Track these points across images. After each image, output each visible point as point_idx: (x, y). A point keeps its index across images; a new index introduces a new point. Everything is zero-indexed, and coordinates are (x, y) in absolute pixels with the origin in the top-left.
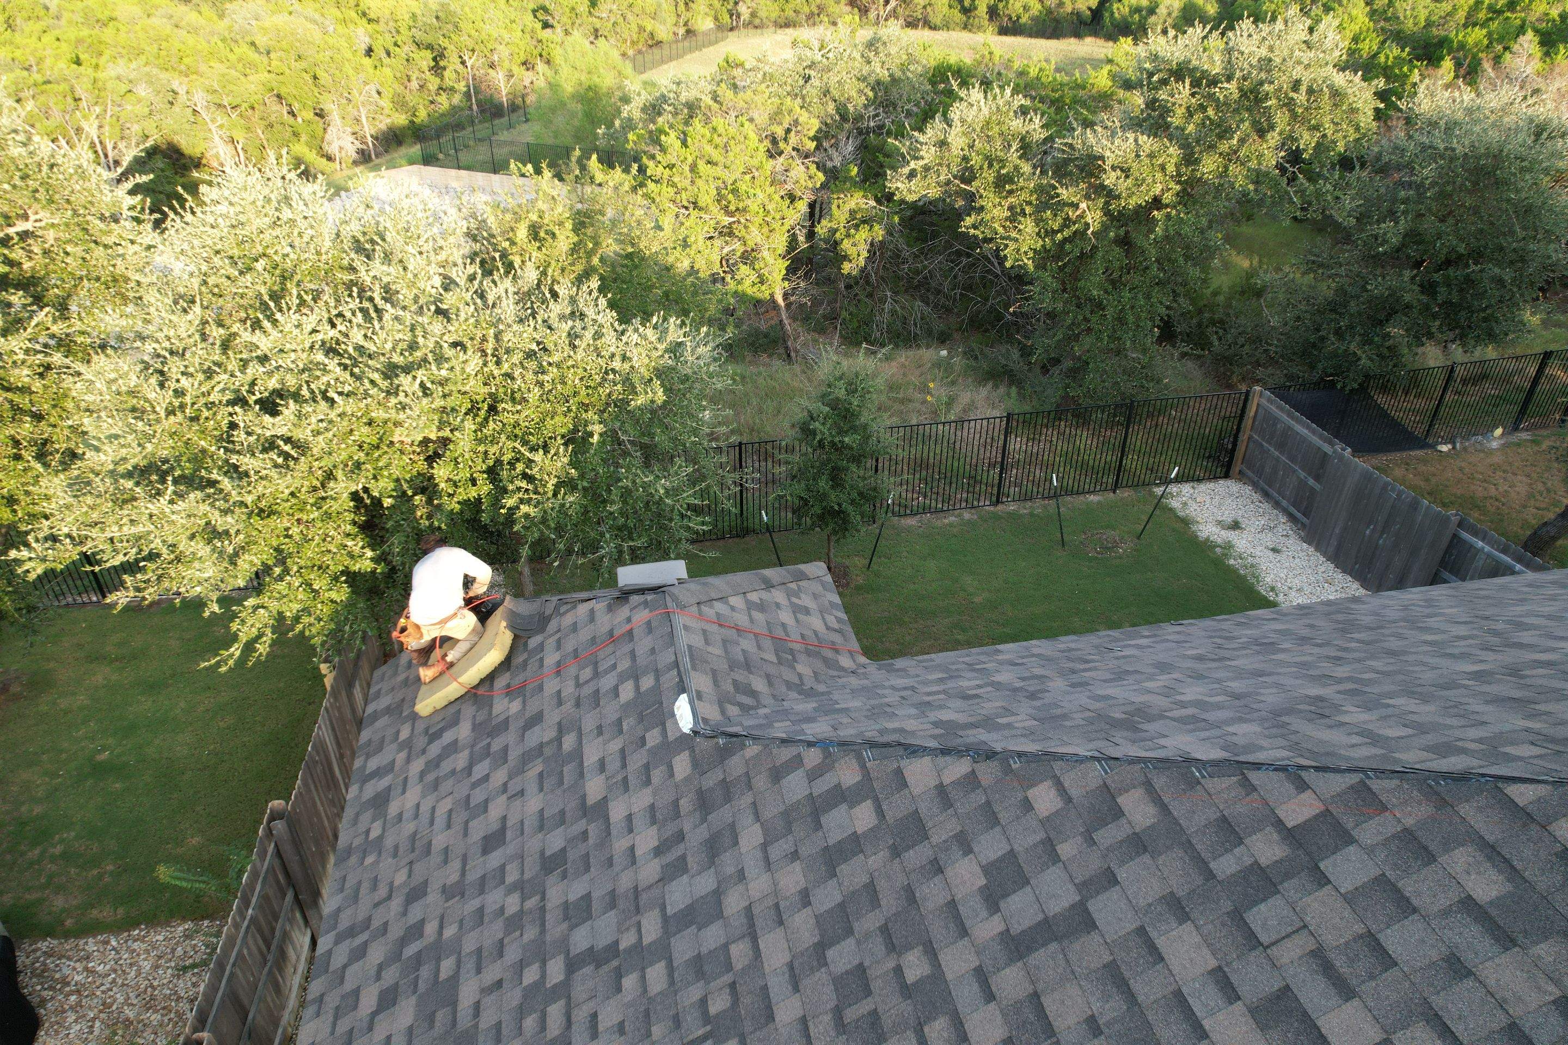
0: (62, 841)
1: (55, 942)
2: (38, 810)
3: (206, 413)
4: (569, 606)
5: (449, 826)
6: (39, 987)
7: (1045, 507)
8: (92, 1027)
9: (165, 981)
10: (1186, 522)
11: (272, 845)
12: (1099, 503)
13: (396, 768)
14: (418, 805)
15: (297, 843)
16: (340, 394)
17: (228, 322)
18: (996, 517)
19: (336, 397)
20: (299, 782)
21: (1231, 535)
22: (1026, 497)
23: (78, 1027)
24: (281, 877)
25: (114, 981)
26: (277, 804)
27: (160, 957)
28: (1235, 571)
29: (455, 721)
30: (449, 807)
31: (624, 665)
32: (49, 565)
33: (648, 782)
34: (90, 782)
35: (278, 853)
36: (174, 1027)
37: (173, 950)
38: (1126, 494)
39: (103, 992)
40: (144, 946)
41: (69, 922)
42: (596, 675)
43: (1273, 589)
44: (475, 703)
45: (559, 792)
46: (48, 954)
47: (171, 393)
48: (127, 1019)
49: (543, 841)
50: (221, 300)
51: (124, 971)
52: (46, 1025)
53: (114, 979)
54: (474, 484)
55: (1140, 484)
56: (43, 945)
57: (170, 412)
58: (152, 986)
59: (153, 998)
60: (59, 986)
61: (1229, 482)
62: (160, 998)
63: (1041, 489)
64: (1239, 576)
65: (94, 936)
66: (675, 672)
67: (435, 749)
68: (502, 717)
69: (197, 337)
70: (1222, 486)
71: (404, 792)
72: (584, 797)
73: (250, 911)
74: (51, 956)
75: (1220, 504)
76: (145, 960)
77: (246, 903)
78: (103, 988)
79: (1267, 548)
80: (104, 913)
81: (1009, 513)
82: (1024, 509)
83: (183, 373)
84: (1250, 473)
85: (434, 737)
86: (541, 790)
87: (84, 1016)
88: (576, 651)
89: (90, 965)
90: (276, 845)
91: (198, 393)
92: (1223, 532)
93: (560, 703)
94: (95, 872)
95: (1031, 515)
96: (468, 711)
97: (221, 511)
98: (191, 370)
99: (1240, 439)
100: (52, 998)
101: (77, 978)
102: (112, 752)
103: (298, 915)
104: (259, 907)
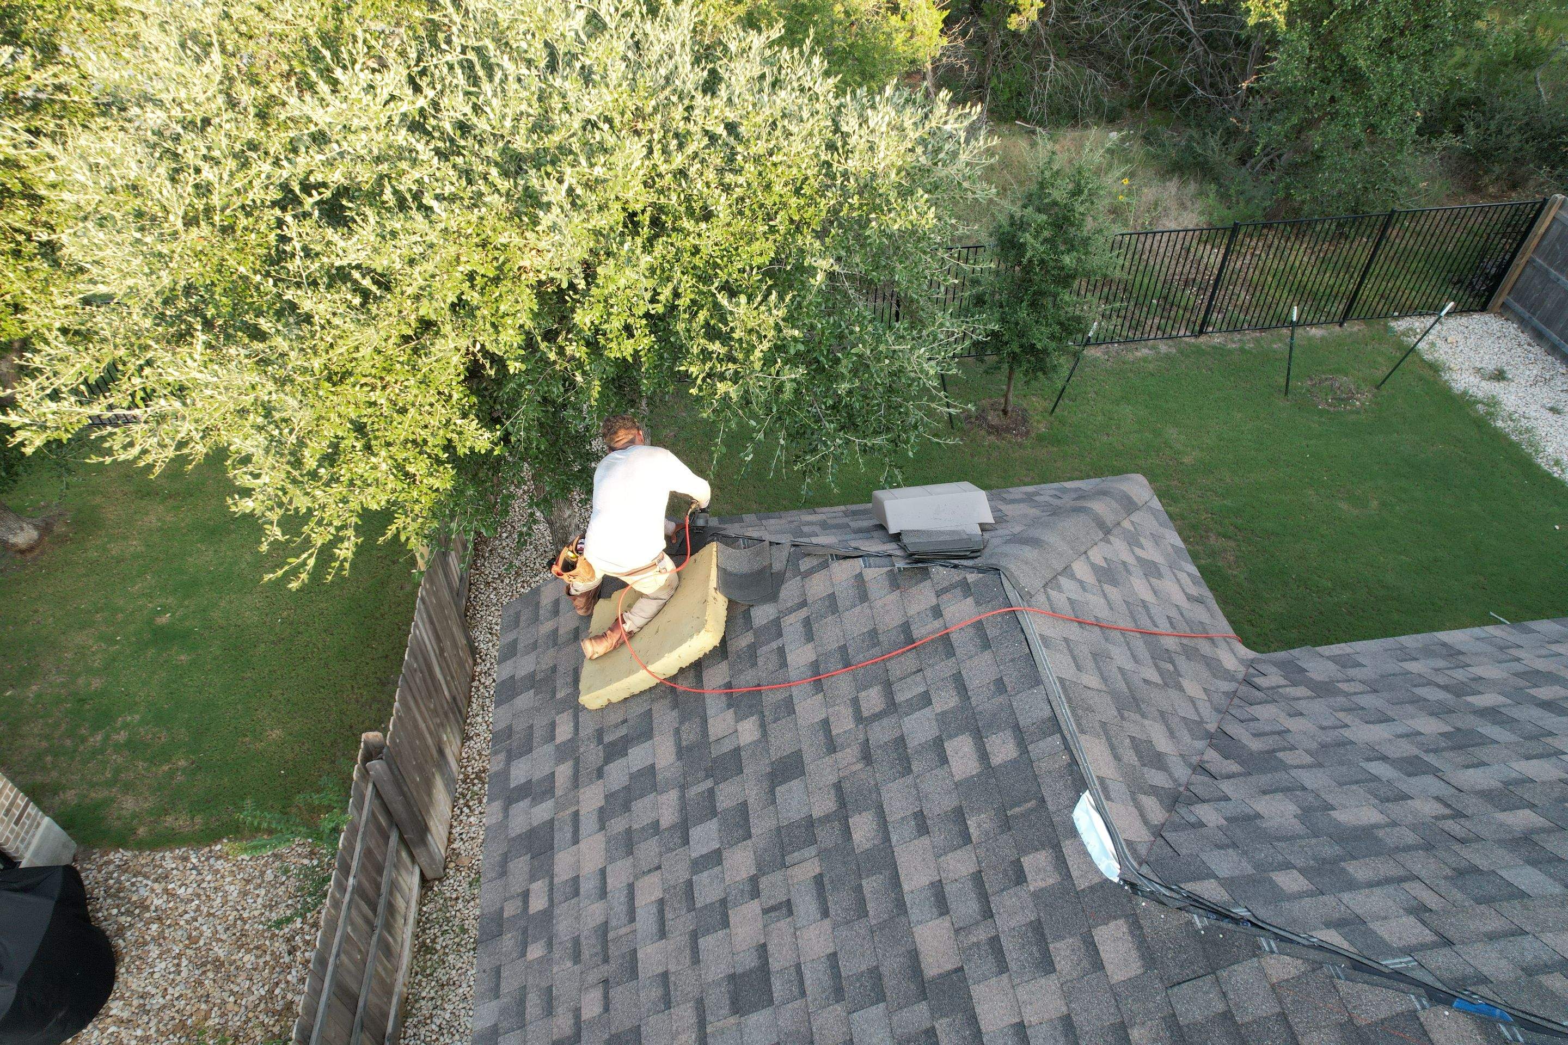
0: (126, 726)
1: (129, 854)
2: (97, 683)
3: (243, 222)
4: (815, 562)
5: (663, 933)
6: (115, 911)
7: (1257, 340)
8: (178, 965)
9: (256, 913)
10: (1435, 368)
11: (370, 787)
12: (1322, 339)
13: (559, 792)
14: (603, 872)
15: (399, 780)
16: (439, 198)
17: (264, 78)
18: (1199, 351)
19: (434, 204)
20: (396, 704)
21: (1496, 388)
22: (1233, 327)
23: (163, 965)
24: (383, 821)
25: (198, 909)
26: (372, 736)
27: (248, 882)
28: (1505, 437)
29: (645, 732)
30: (658, 894)
31: (946, 700)
32: (50, 435)
33: (1046, 965)
34: (151, 652)
35: (378, 794)
36: (271, 973)
37: (262, 873)
38: (1356, 329)
39: (187, 922)
40: (228, 866)
41: (142, 831)
42: (892, 707)
43: (1557, 463)
44: (675, 705)
45: (861, 928)
46: (124, 868)
47: (190, 189)
48: (217, 959)
49: (847, 1022)
50: (251, 43)
51: (208, 896)
52: (127, 960)
53: (198, 906)
54: (631, 336)
55: (1373, 316)
56: (117, 857)
57: (191, 221)
58: (241, 918)
59: (244, 934)
60: (137, 911)
61: (1486, 317)
62: (252, 933)
63: (1248, 318)
64: (1511, 444)
65: (172, 851)
66: (1057, 740)
67: (618, 775)
68: (727, 747)
69: (221, 100)
70: (1477, 321)
71: (576, 841)
72: (914, 956)
73: (351, 880)
74: (126, 871)
75: (1477, 346)
76: (231, 883)
77: (345, 869)
78: (187, 917)
79: (1543, 406)
80: (177, 821)
81: (1214, 347)
82: (1233, 342)
83: (205, 158)
84: (1518, 307)
85: (616, 751)
86: (825, 913)
87: (169, 951)
88: (843, 649)
89: (170, 886)
90: (374, 785)
91: (231, 190)
92: (1484, 383)
93: (832, 747)
94: (166, 768)
95: (1242, 351)
96: (665, 718)
97: (276, 380)
98: (216, 153)
99: (1515, 261)
100: (131, 925)
101: (157, 902)
102: (173, 615)
103: (404, 854)
104: (363, 867)
